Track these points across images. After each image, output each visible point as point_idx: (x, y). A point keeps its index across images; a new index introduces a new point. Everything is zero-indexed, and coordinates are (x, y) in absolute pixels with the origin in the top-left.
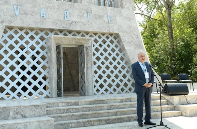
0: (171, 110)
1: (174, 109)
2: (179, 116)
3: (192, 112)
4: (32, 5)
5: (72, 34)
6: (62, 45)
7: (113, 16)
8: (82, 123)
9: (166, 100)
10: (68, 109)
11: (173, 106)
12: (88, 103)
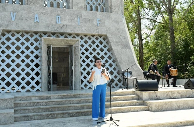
0: (139, 105)
1: (143, 104)
2: (146, 110)
3: (158, 107)
4: (27, 11)
5: (64, 36)
6: (52, 46)
7: (102, 20)
8: (45, 116)
9: (138, 95)
10: (38, 103)
11: (142, 101)
12: (60, 97)
